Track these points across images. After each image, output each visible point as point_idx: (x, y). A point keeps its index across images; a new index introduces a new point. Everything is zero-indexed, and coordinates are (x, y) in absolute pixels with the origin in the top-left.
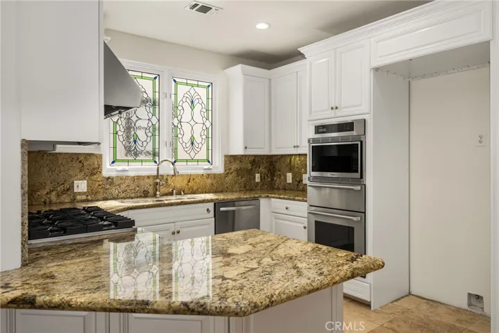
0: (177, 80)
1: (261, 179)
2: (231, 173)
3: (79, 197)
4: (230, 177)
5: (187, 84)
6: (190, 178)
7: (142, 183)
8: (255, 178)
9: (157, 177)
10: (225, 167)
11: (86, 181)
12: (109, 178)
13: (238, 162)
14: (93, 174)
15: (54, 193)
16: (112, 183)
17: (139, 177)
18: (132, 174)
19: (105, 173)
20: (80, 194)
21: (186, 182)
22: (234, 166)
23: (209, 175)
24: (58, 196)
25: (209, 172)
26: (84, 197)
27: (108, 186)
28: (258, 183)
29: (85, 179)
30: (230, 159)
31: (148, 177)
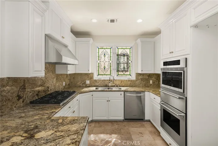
0: (118, 48)
1: (153, 83)
2: (139, 80)
3: (87, 85)
4: (138, 81)
5: (122, 49)
6: (122, 81)
7: (105, 82)
8: (150, 82)
9: (110, 80)
10: (136, 77)
11: (89, 81)
12: (95, 80)
13: (142, 76)
14: (91, 79)
15: (81, 84)
16: (96, 82)
17: (104, 80)
18: (102, 79)
19: (95, 78)
20: (88, 84)
21: (120, 82)
22: (140, 77)
23: (129, 80)
24: (82, 85)
25: (129, 79)
26: (88, 85)
27: (95, 83)
28: (151, 84)
29: (89, 80)
30: (138, 75)
31: (107, 80)
